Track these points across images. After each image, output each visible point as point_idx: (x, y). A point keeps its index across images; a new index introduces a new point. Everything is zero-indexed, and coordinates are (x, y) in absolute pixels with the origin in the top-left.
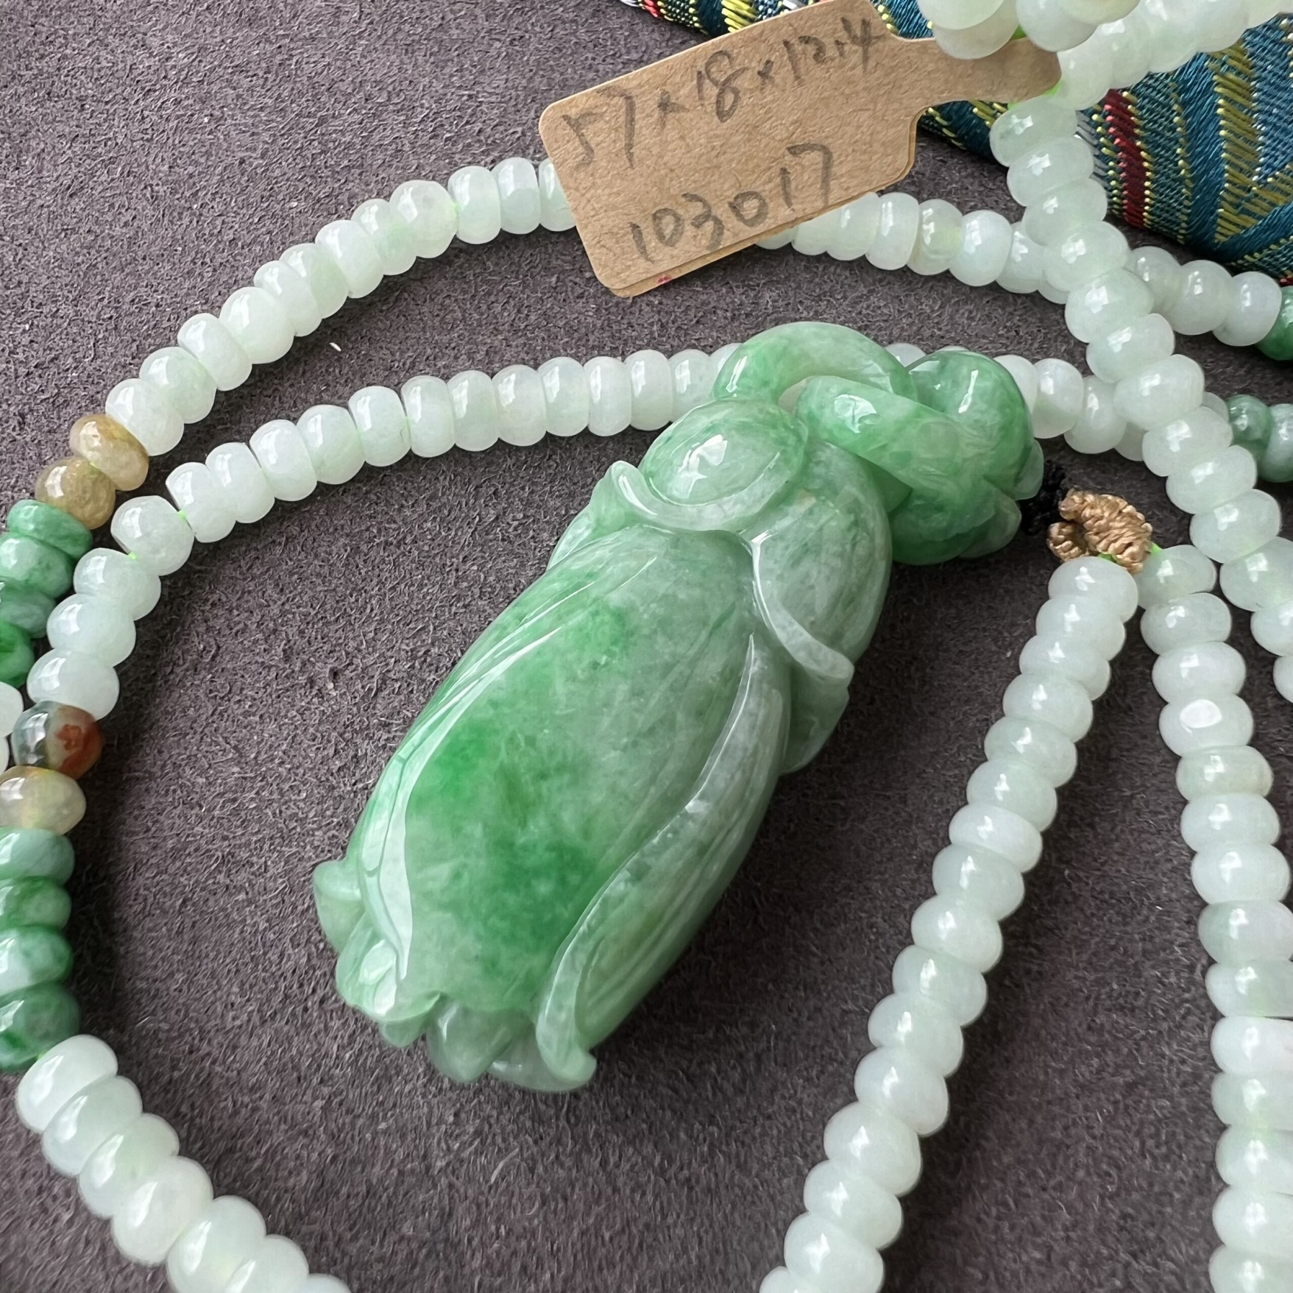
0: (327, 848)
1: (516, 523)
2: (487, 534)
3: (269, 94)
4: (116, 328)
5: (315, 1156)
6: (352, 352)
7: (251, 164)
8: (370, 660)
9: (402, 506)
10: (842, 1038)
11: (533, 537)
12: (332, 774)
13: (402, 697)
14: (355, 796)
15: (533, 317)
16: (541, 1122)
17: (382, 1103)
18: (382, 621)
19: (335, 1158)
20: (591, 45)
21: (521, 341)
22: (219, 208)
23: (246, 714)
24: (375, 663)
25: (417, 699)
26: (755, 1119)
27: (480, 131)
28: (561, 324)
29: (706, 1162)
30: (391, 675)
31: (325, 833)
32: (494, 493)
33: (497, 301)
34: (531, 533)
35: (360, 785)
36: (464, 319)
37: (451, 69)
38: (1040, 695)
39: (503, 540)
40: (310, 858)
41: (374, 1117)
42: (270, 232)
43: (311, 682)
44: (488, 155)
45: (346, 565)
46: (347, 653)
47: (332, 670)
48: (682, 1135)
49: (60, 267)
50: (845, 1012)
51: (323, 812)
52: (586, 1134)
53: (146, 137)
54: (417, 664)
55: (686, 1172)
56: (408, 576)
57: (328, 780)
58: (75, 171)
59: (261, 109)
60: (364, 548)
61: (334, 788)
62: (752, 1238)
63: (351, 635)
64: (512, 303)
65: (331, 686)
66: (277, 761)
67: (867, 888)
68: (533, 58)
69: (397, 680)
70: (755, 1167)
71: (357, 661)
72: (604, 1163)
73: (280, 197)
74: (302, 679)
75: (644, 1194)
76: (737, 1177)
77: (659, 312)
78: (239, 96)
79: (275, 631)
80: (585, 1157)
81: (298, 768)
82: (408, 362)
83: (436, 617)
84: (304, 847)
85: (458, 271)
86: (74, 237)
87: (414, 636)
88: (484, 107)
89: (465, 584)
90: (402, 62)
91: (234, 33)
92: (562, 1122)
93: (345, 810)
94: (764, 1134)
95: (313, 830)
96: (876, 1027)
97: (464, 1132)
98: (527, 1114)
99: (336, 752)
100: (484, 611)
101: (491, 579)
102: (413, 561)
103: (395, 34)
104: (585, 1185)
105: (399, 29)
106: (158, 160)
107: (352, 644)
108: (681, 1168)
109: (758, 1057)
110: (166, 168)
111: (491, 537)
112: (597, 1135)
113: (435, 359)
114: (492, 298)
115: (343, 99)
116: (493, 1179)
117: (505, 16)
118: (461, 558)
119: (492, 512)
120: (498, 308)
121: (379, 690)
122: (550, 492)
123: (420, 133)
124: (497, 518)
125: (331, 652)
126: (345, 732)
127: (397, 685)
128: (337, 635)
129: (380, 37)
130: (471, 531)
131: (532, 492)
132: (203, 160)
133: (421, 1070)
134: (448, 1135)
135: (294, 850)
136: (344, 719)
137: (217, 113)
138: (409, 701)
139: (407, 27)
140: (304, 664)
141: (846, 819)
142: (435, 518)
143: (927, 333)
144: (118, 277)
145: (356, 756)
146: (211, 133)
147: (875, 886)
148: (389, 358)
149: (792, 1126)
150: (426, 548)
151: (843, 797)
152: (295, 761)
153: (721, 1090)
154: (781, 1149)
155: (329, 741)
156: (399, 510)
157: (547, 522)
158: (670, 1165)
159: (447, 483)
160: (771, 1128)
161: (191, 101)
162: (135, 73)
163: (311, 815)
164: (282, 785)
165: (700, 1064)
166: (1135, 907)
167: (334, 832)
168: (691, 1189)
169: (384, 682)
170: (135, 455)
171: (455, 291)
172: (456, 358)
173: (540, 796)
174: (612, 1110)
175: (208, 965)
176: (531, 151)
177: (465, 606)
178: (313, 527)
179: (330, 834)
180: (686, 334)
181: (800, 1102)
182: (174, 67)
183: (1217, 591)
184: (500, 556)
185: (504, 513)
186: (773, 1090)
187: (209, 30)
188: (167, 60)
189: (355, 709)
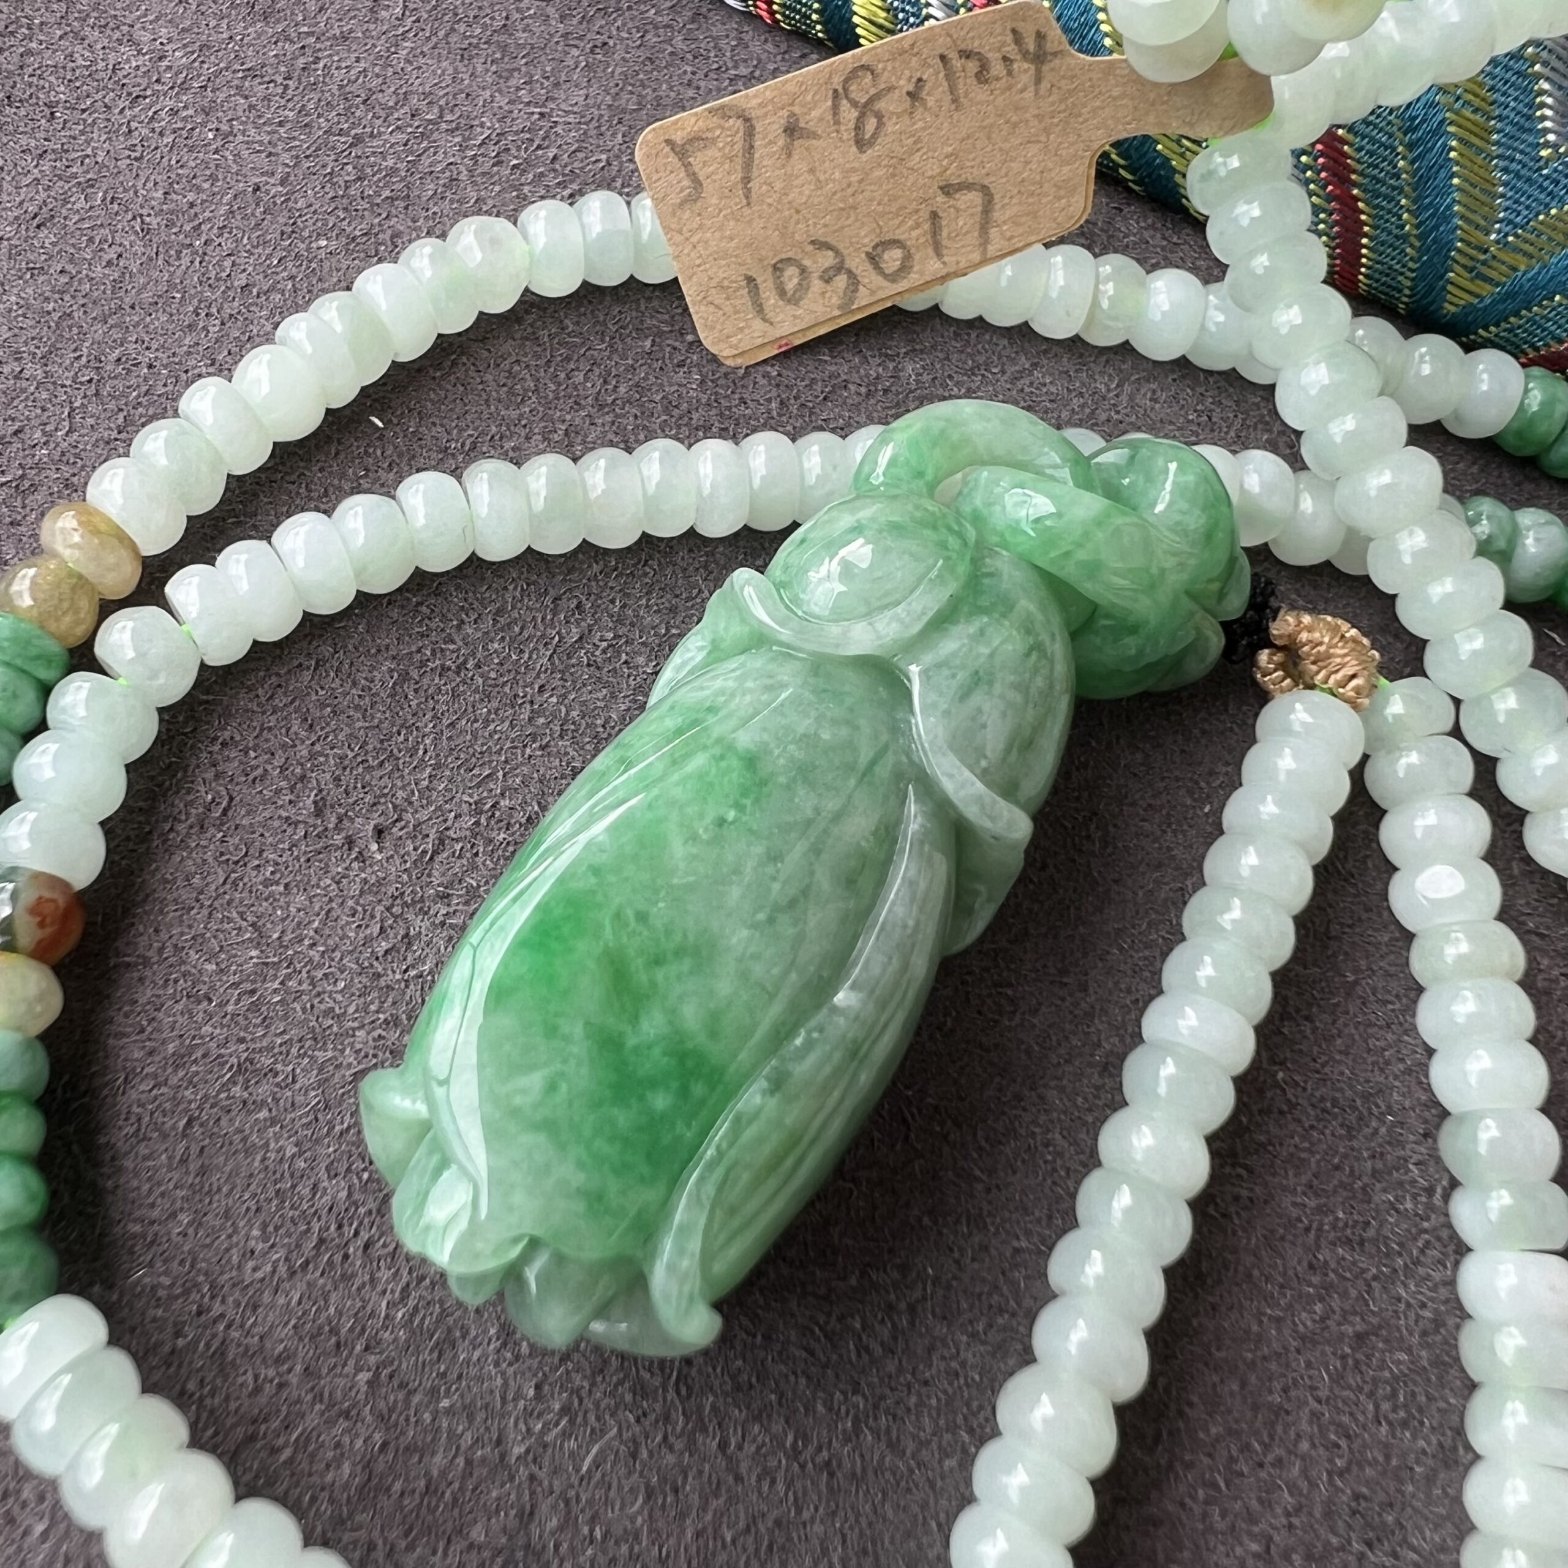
0: (371, 1052)
1: (605, 644)
2: (569, 658)
3: (290, 105)
4: (97, 394)
5: (359, 1443)
6: (397, 429)
7: (267, 192)
8: (423, 815)
9: (463, 622)
10: (1014, 1284)
11: (626, 662)
12: (377, 959)
13: (465, 862)
14: (407, 987)
15: (622, 390)
16: (645, 1396)
17: (443, 1375)
18: (438, 766)
19: (385, 1445)
20: (689, 56)
21: (609, 418)
22: (228, 245)
23: (267, 883)
24: (430, 819)
25: (484, 864)
26: (909, 1386)
27: (555, 158)
28: (658, 398)
29: (850, 1440)
30: (451, 833)
31: (368, 1033)
32: (577, 607)
33: (577, 369)
34: (624, 657)
35: (413, 973)
36: (536, 391)
37: (517, 80)
38: (1250, 859)
39: (589, 665)
40: (350, 1065)
41: (434, 1393)
42: (292, 278)
43: (350, 842)
44: (565, 187)
45: (392, 696)
46: (395, 807)
47: (375, 827)
48: (820, 1408)
49: (24, 316)
50: (1017, 1251)
51: (367, 1005)
52: (700, 1408)
53: (133, 155)
54: (483, 821)
55: (825, 1454)
56: (470, 709)
57: (372, 966)
58: (43, 195)
59: (281, 124)
60: (415, 674)
61: (379, 976)
62: (908, 1535)
63: (399, 784)
64: (597, 371)
65: (374, 847)
66: (307, 942)
67: (1041, 1097)
68: (619, 70)
69: (457, 840)
70: (910, 1447)
71: (408, 816)
72: (723, 1446)
73: (306, 234)
74: (338, 839)
75: (773, 1482)
76: (887, 1459)
77: (778, 386)
78: (251, 107)
79: (303, 778)
80: (700, 1437)
81: (333, 951)
82: (468, 442)
83: (506, 762)
84: (342, 1051)
85: (530, 330)
86: (41, 278)
87: (478, 785)
88: (559, 129)
89: (542, 720)
90: (456, 69)
91: (245, 28)
92: (671, 1394)
93: (394, 1003)
94: (920, 1404)
95: (354, 1029)
96: (1058, 1269)
97: (549, 1410)
98: (627, 1385)
99: (382, 930)
100: (566, 754)
101: (574, 714)
102: (477, 691)
103: (447, 35)
104: (700, 1472)
105: (453, 30)
106: (150, 185)
107: (400, 794)
108: (820, 1449)
109: (912, 1309)
110: (159, 194)
111: (574, 661)
112: (714, 1408)
113: (501, 438)
114: (572, 366)
115: (383, 114)
116: (585, 1469)
117: (583, 17)
118: (536, 687)
119: (574, 630)
120: (579, 377)
121: (436, 853)
122: (647, 606)
123: (481, 159)
124: (581, 638)
125: (374, 804)
126: (392, 906)
127: (458, 847)
128: (382, 783)
129: (428, 39)
130: (548, 653)
131: (624, 606)
132: (206, 185)
133: (492, 1331)
134: (528, 1413)
135: (330, 1054)
136: (391, 890)
137: (225, 128)
138: (474, 867)
139: (462, 27)
140: (340, 820)
141: (1014, 1013)
142: (503, 638)
143: (1103, 417)
144: (100, 329)
145: (407, 935)
146: (216, 152)
147: (1052, 1095)
148: (446, 437)
149: (955, 1393)
150: (493, 675)
151: (1010, 985)
152: (330, 942)
153: (867, 1349)
154: (942, 1422)
155: (373, 917)
156: (459, 627)
157: (643, 643)
158: (805, 1446)
159: (518, 594)
160: (929, 1397)
161: (191, 112)
162: (120, 74)
163: (351, 1009)
164: (313, 973)
165: (841, 1319)
166: (1361, 1118)
167: (380, 1031)
168: (832, 1475)
169: (442, 842)
170: (125, 554)
171: (526, 355)
172: (528, 438)
173: (653, 984)
174: (733, 1377)
175: (220, 1203)
176: (618, 184)
177: (542, 748)
178: (350, 647)
179: (375, 1034)
180: (811, 414)
181: (963, 1364)
182: (169, 68)
183: (1456, 732)
184: (584, 685)
185: (590, 631)
186: (931, 1349)
187: (212, 24)
188: (160, 59)
189: (405, 877)
